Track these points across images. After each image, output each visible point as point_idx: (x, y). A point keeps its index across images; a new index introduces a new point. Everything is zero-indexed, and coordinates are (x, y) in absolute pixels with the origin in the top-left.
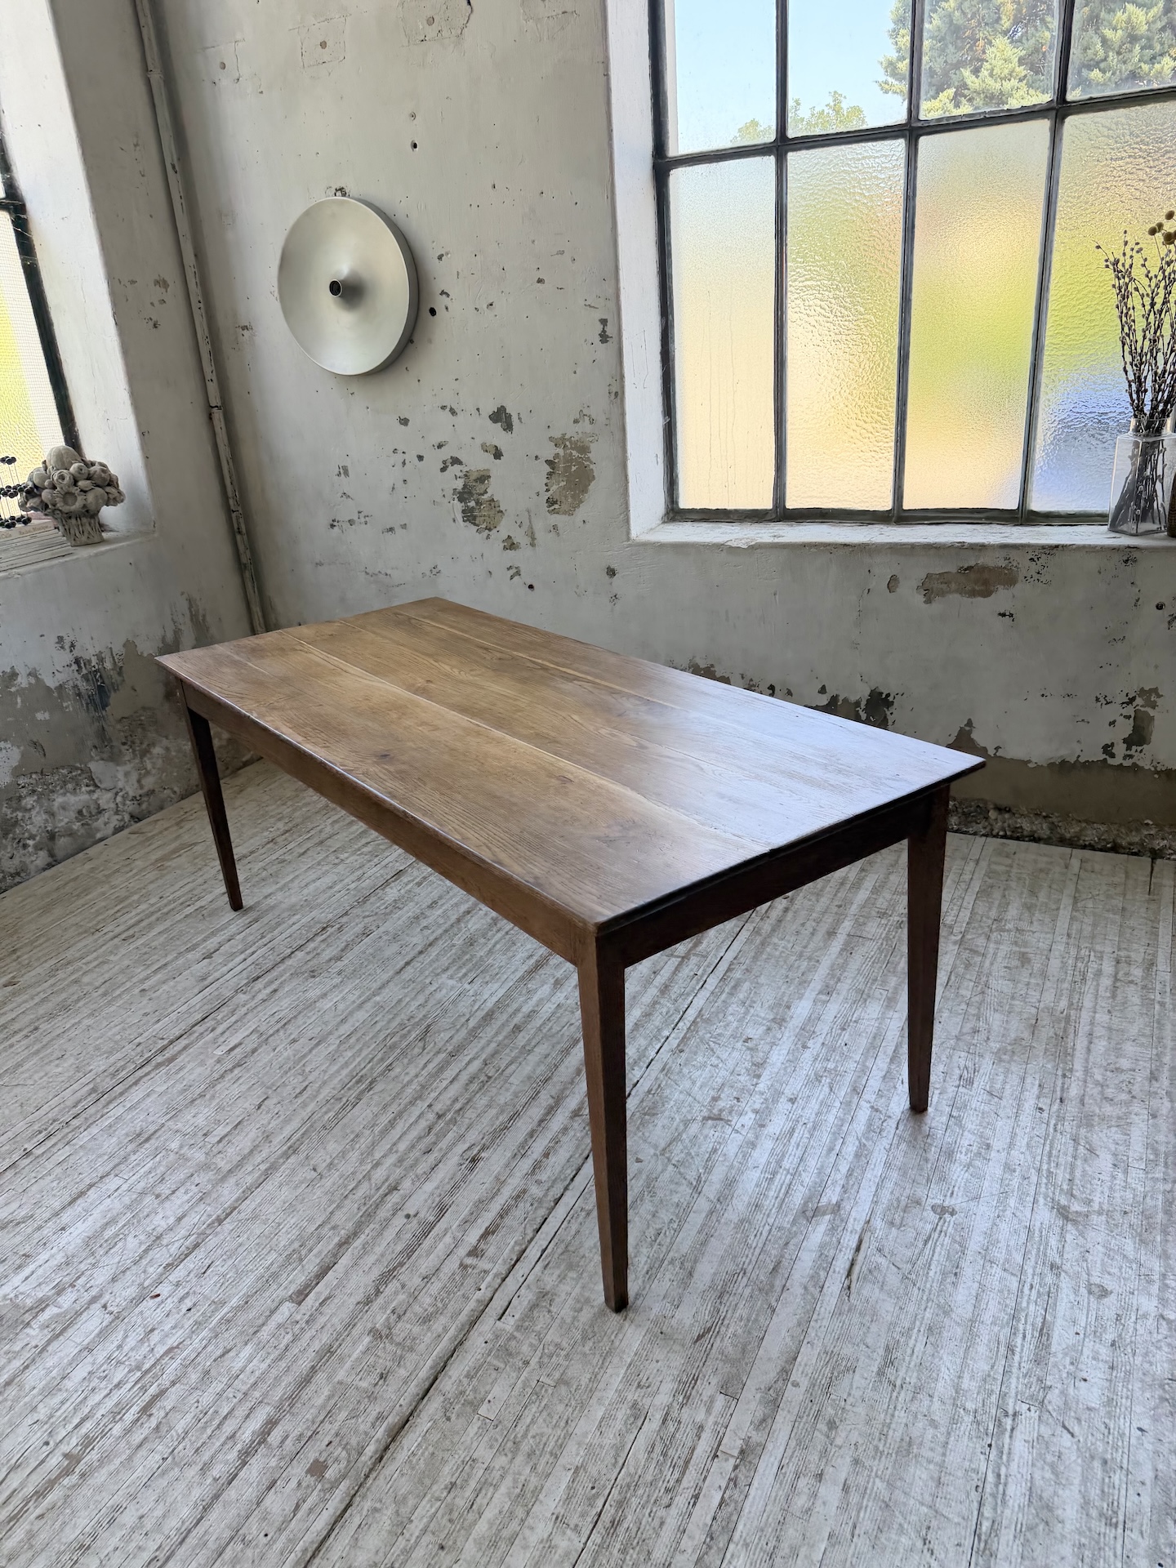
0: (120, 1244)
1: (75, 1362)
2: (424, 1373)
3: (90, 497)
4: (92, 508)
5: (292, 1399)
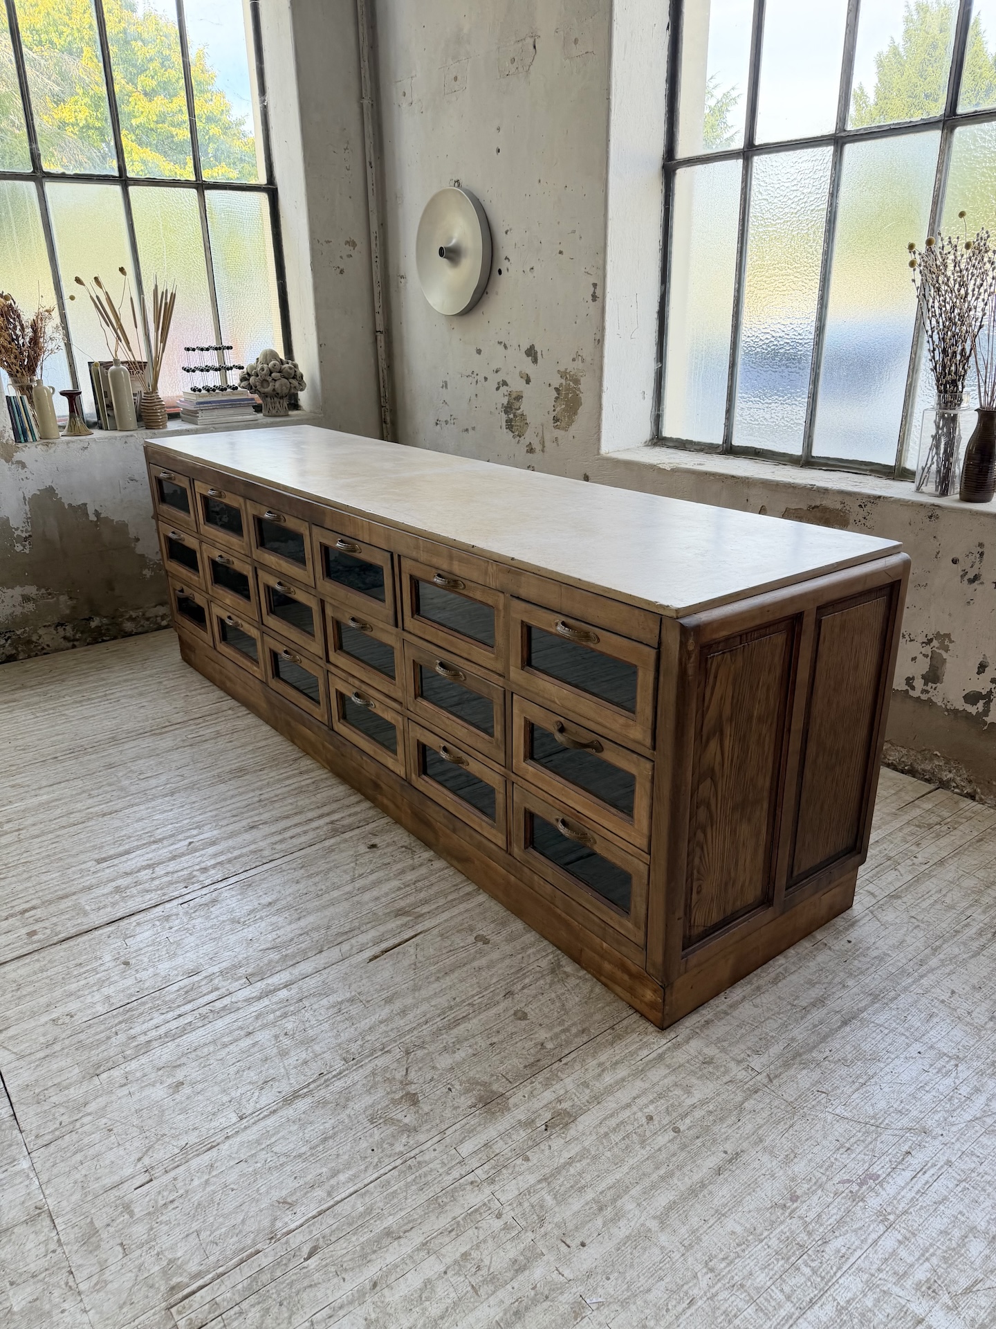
0: (53, 810)
4: (279, 392)
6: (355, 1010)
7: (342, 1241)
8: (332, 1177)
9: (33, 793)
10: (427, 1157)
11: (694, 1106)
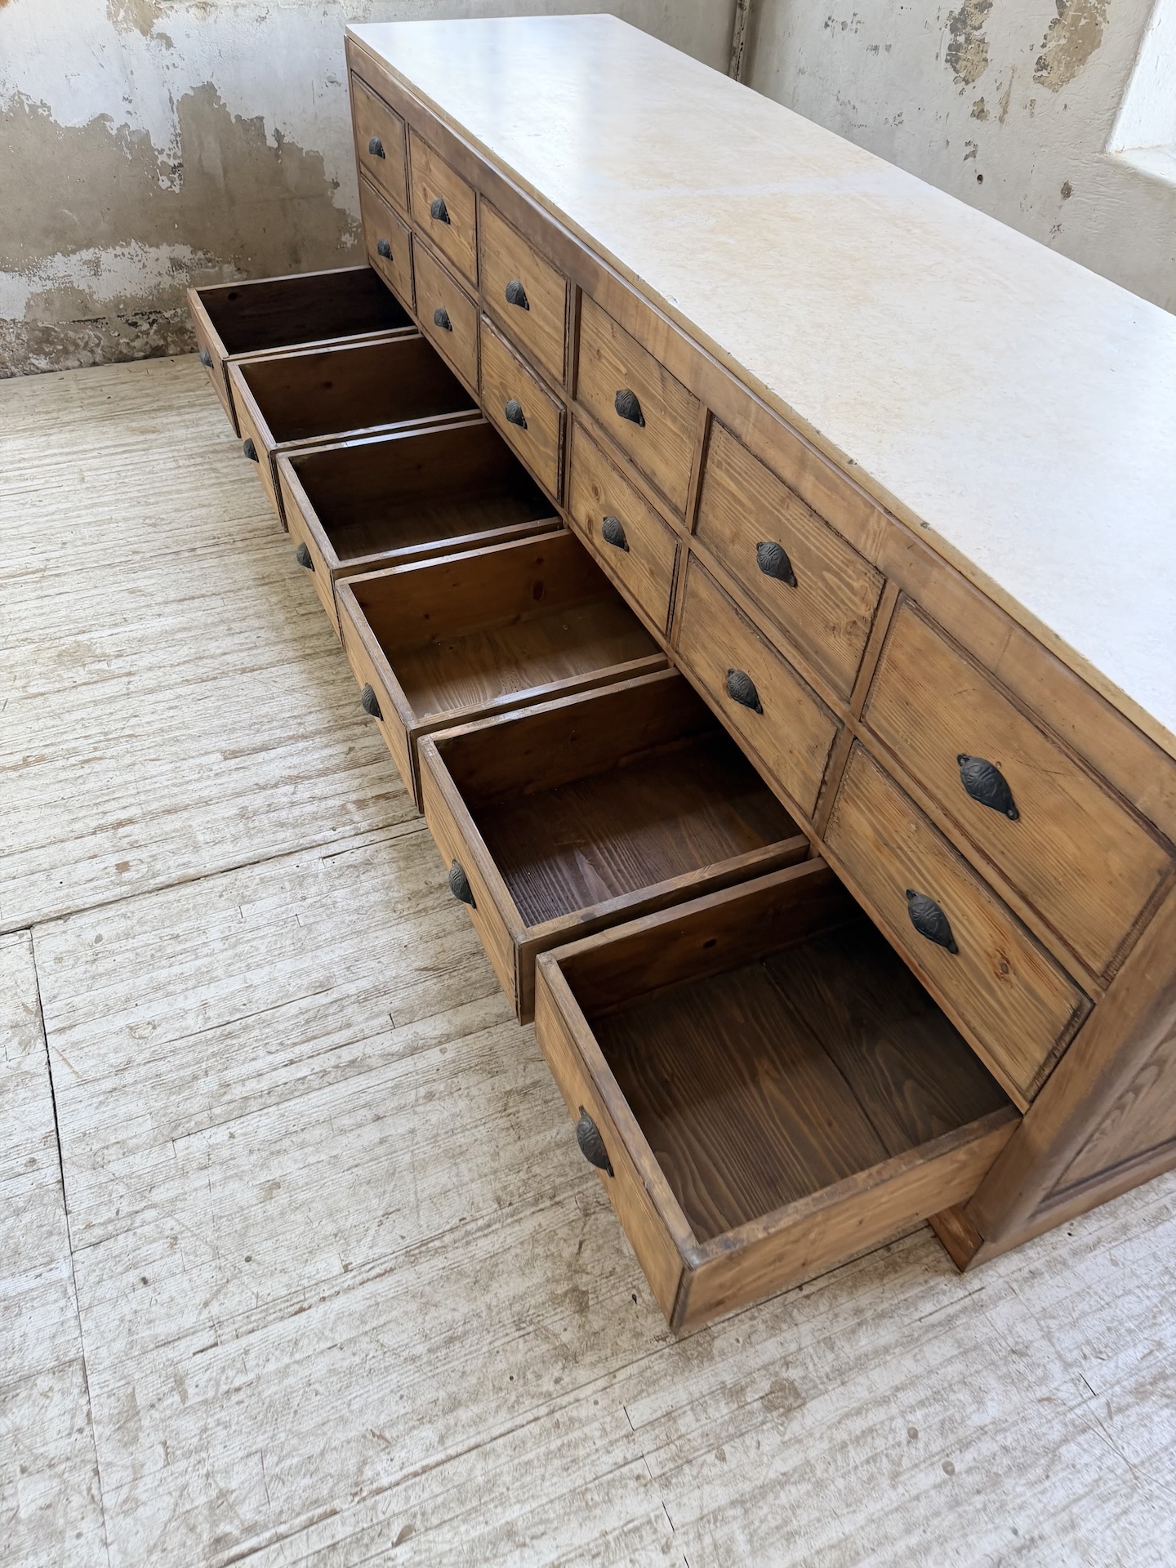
0: (177, 647)
1: (84, 705)
2: (240, 858)
5: (154, 816)
6: (525, 1112)
7: (446, 1528)
8: (451, 1410)
9: (156, 609)
10: (584, 1412)
11: (982, 1430)
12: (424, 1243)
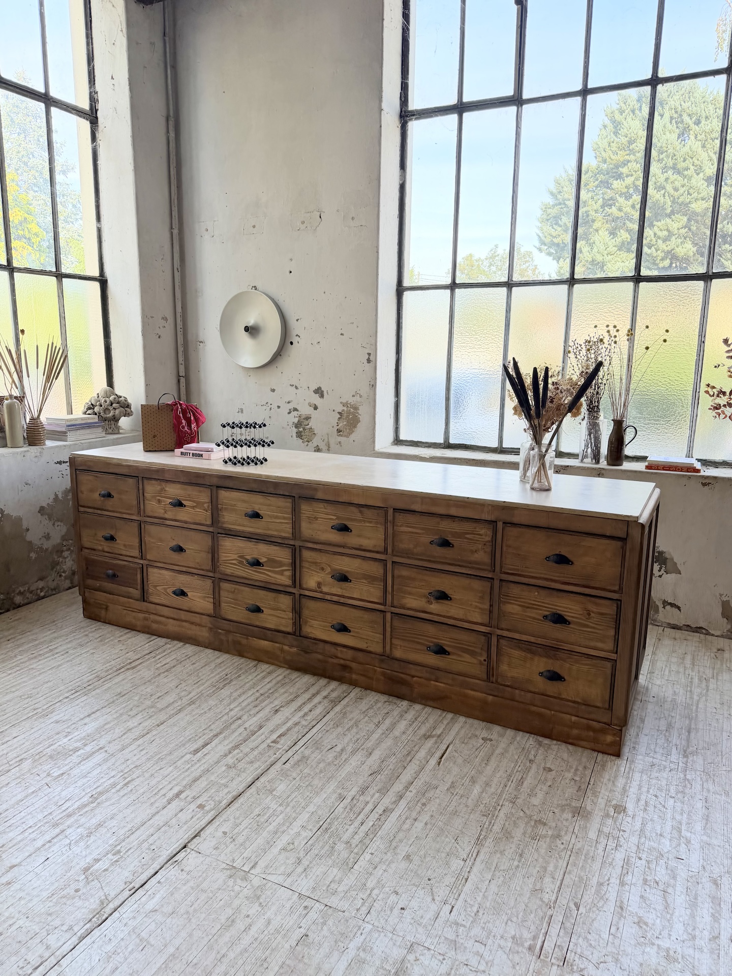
3: (117, 412)
4: (117, 417)
5: (189, 785)
9: (80, 723)
10: (579, 846)
12: (478, 839)
